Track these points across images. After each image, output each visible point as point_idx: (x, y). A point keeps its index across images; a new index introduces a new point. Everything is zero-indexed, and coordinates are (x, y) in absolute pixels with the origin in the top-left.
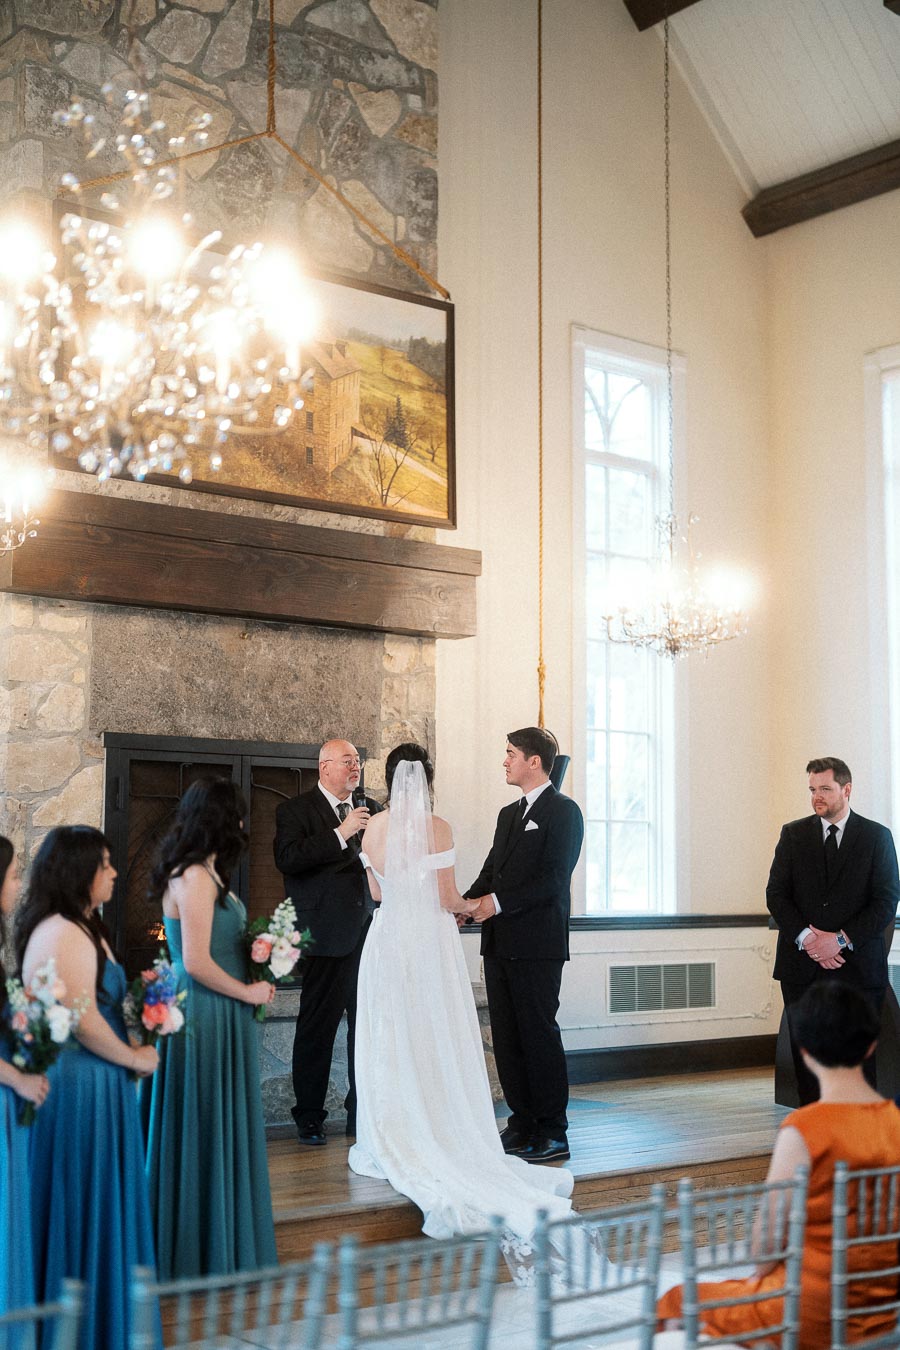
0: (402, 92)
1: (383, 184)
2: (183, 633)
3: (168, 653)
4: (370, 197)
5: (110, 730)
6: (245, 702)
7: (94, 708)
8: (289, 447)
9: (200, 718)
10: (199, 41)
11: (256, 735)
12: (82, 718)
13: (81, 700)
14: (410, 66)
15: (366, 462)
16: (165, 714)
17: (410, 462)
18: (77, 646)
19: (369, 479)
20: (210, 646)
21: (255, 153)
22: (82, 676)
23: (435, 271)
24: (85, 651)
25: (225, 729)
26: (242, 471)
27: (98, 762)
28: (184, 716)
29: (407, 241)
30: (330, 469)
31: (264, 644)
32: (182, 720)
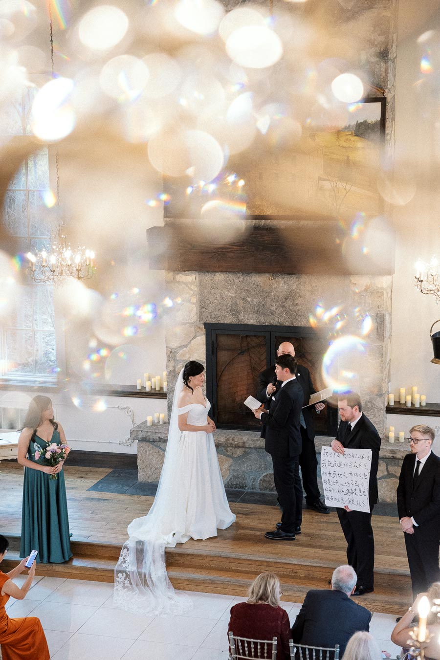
2: (241, 279)
3: (234, 288)
5: (208, 322)
6: (273, 308)
7: (201, 313)
9: (250, 315)
11: (278, 322)
12: (196, 317)
13: (195, 309)
15: (327, 193)
16: (233, 315)
17: (354, 189)
18: (192, 287)
19: (328, 201)
20: (254, 284)
22: (194, 300)
24: (196, 289)
25: (262, 320)
26: (256, 208)
27: (202, 335)
28: (242, 315)
31: (282, 282)
32: (241, 317)
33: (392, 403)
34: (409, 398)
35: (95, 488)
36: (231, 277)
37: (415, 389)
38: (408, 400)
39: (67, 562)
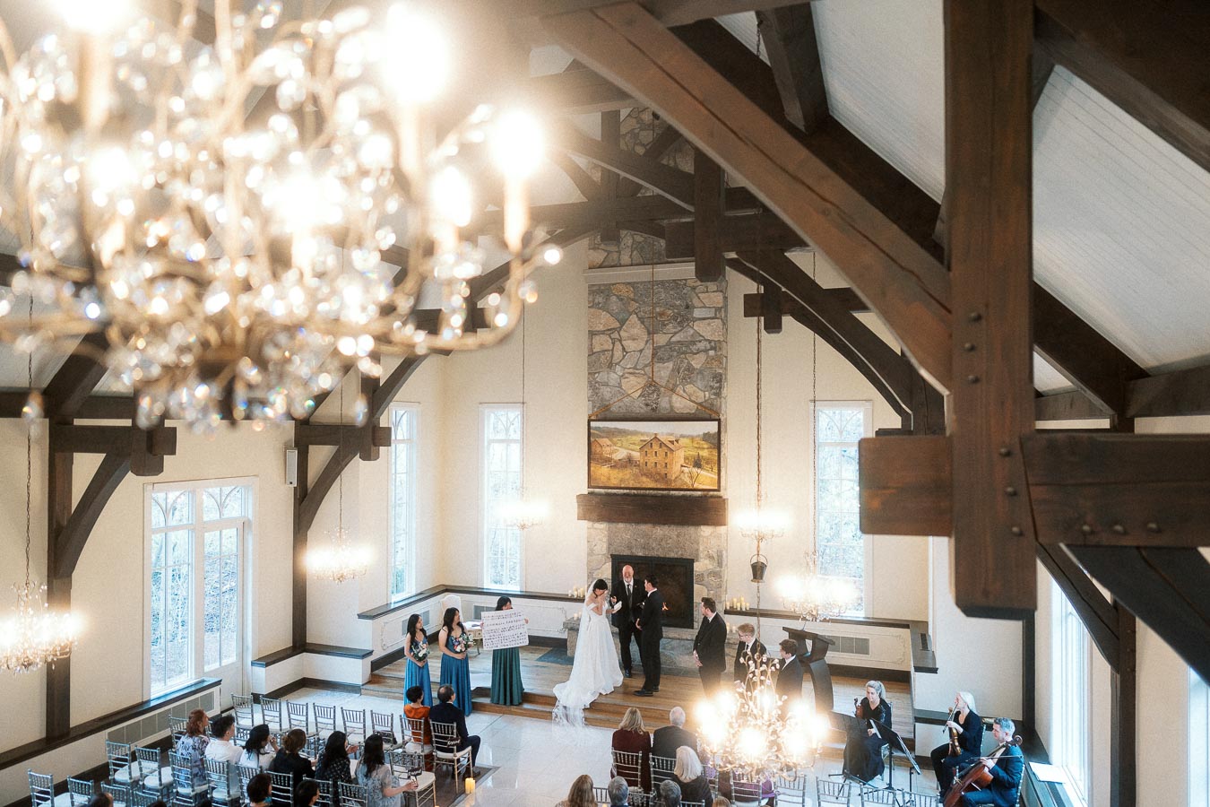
0: (706, 351)
1: (699, 384)
2: (634, 527)
3: (629, 533)
4: (695, 388)
5: (613, 554)
6: (653, 546)
7: (609, 548)
8: (659, 474)
9: (639, 550)
10: (636, 360)
12: (606, 551)
13: (605, 546)
14: (710, 342)
15: (686, 475)
16: (629, 549)
17: (703, 473)
18: (603, 532)
19: (688, 480)
20: (642, 531)
21: (654, 386)
22: (605, 540)
23: (721, 406)
24: (606, 533)
25: (647, 553)
27: (609, 562)
29: (710, 398)
30: (673, 478)
31: (659, 529)
32: (634, 551)
33: (728, 608)
34: (739, 605)
35: (540, 659)
36: (628, 525)
37: (743, 599)
38: (738, 607)
39: (520, 704)
